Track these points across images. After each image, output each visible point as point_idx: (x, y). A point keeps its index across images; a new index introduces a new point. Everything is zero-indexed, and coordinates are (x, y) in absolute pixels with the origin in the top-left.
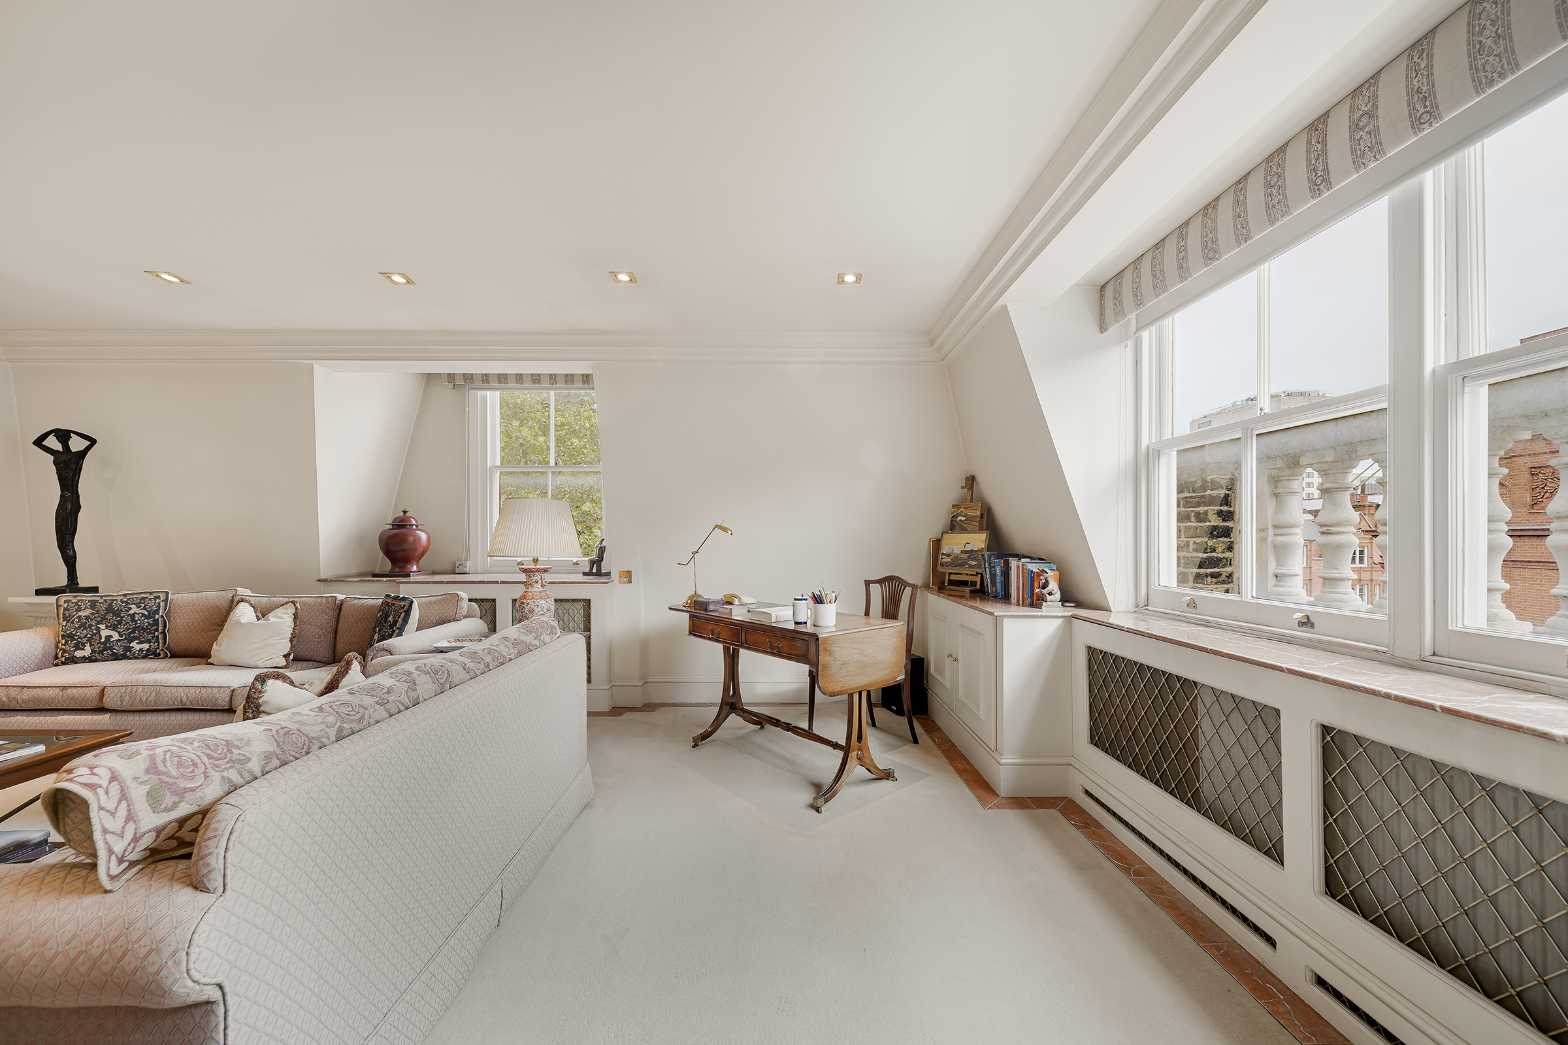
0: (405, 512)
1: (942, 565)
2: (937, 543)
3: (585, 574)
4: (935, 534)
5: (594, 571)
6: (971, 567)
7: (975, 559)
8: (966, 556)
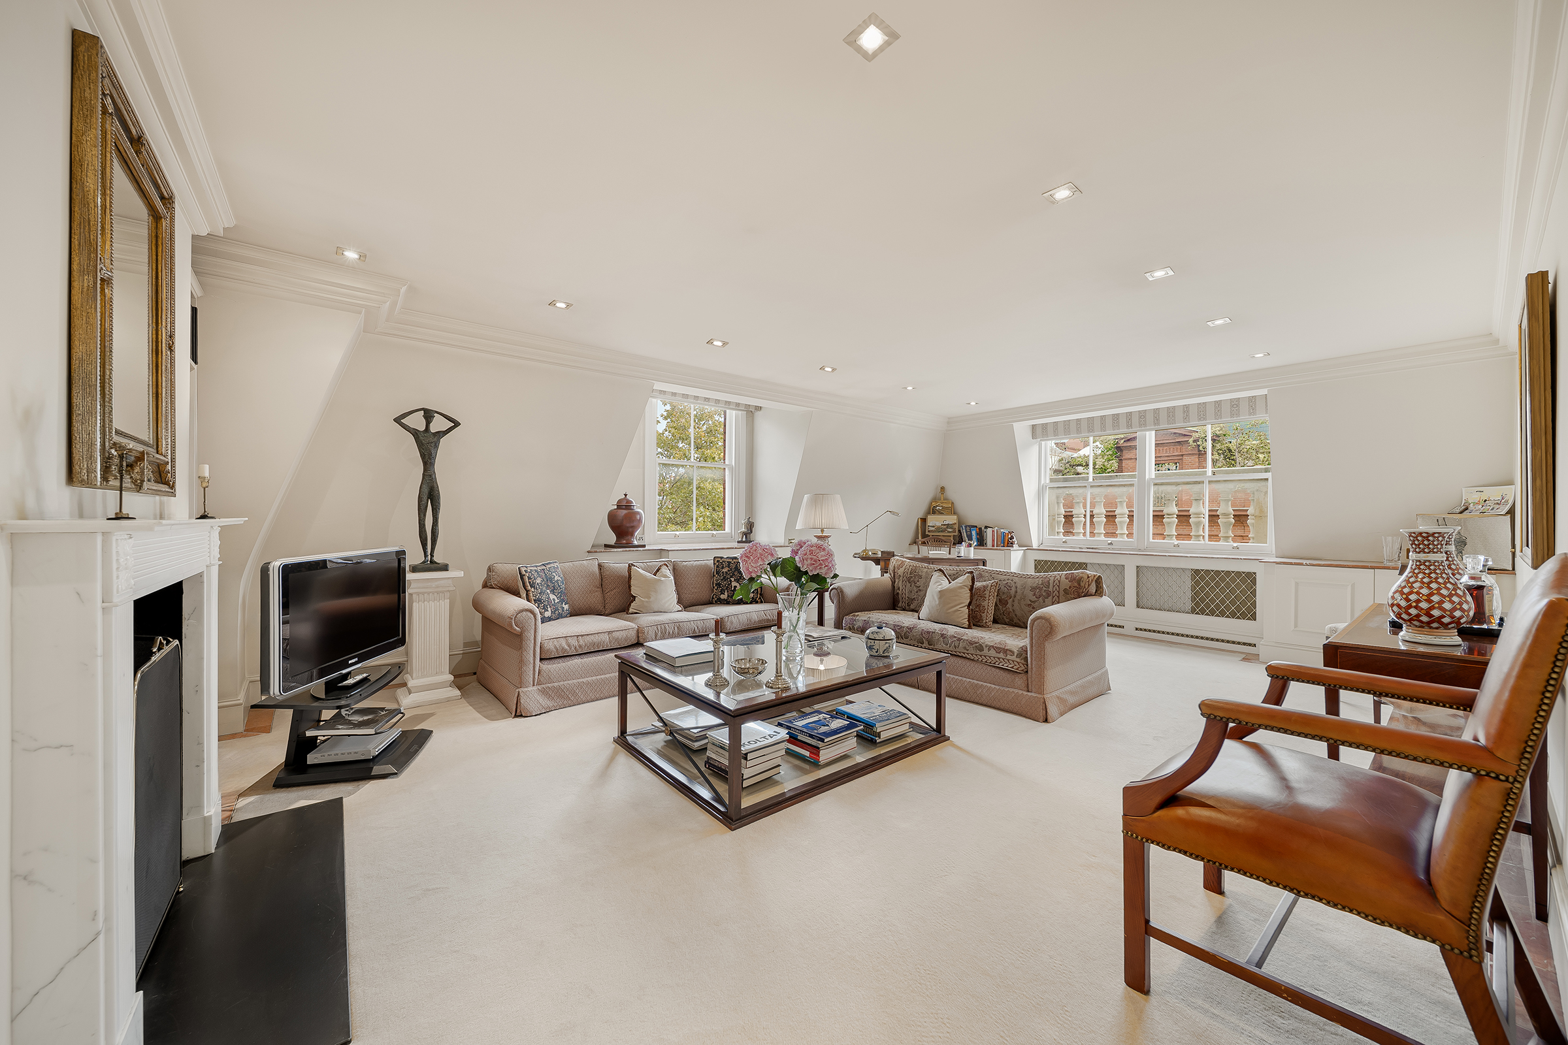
0: (626, 495)
1: (929, 531)
2: (924, 520)
3: (738, 542)
4: (921, 515)
5: (744, 539)
6: (949, 532)
7: (951, 528)
8: (945, 527)
